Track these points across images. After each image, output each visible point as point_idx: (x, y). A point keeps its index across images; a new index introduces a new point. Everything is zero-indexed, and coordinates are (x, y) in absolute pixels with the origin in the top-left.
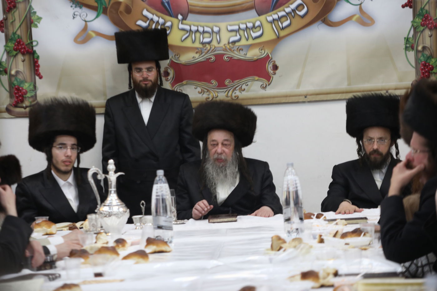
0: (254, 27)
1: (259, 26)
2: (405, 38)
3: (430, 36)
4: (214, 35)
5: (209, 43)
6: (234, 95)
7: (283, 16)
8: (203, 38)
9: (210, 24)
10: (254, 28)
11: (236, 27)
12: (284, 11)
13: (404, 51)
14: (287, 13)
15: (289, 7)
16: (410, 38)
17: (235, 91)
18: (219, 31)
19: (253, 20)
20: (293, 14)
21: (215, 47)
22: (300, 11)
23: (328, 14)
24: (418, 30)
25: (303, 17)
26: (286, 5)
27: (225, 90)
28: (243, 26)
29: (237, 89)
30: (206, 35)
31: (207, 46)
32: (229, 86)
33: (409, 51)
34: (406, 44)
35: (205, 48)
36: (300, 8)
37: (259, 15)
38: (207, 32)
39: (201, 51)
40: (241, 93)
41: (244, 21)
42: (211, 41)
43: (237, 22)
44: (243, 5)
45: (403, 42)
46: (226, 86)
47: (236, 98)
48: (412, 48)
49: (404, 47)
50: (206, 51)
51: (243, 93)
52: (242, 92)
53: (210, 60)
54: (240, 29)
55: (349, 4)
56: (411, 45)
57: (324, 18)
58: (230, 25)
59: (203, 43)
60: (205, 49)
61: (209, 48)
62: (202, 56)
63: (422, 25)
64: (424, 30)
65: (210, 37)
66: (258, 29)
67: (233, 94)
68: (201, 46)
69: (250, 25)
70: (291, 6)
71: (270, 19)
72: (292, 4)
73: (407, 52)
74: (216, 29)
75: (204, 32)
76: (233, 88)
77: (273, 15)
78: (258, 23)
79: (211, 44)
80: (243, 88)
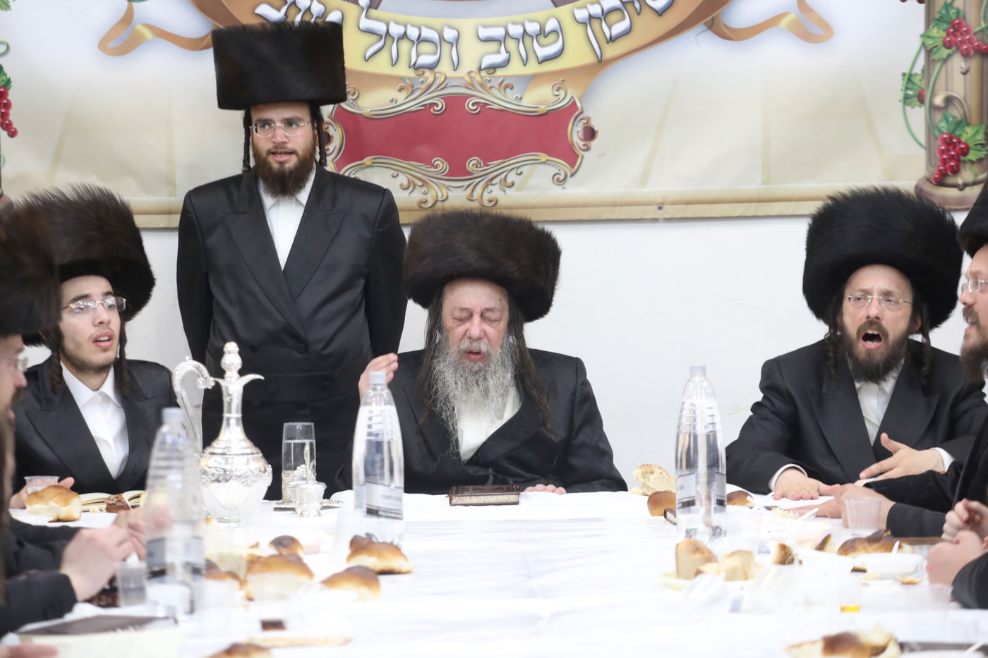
0: (542, 33)
1: (554, 31)
2: (904, 75)
3: (965, 73)
4: (446, 47)
5: (432, 67)
6: (486, 196)
7: (614, 10)
8: (418, 56)
9: (437, 22)
10: (542, 36)
11: (499, 32)
13: (901, 104)
16: (916, 74)
17: (490, 188)
18: (458, 40)
19: (541, 15)
20: (637, 5)
21: (446, 78)
23: (721, 9)
24: (936, 57)
25: (660, 13)
27: (466, 183)
28: (516, 30)
29: (494, 182)
30: (425, 47)
31: (428, 73)
32: (476, 175)
33: (912, 107)
34: (907, 88)
35: (421, 80)
37: (557, 4)
38: (427, 40)
39: (413, 87)
40: (505, 191)
41: (518, 18)
42: (438, 62)
43: (502, 20)
45: (899, 83)
46: (469, 173)
47: (493, 204)
48: (921, 99)
49: (901, 95)
50: (423, 86)
51: (510, 192)
52: (506, 189)
53: (432, 110)
54: (509, 35)
56: (917, 92)
57: (713, 18)
58: (485, 26)
59: (416, 67)
60: (422, 82)
61: (431, 79)
62: (415, 99)
63: (947, 45)
64: (949, 56)
65: (435, 54)
66: (552, 38)
67: (485, 193)
68: (411, 73)
69: (533, 28)
71: (582, 14)
73: (908, 108)
74: (449, 34)
75: (420, 40)
76: (486, 180)
77: (589, 7)
78: (551, 25)
79: (436, 70)
80: (509, 181)
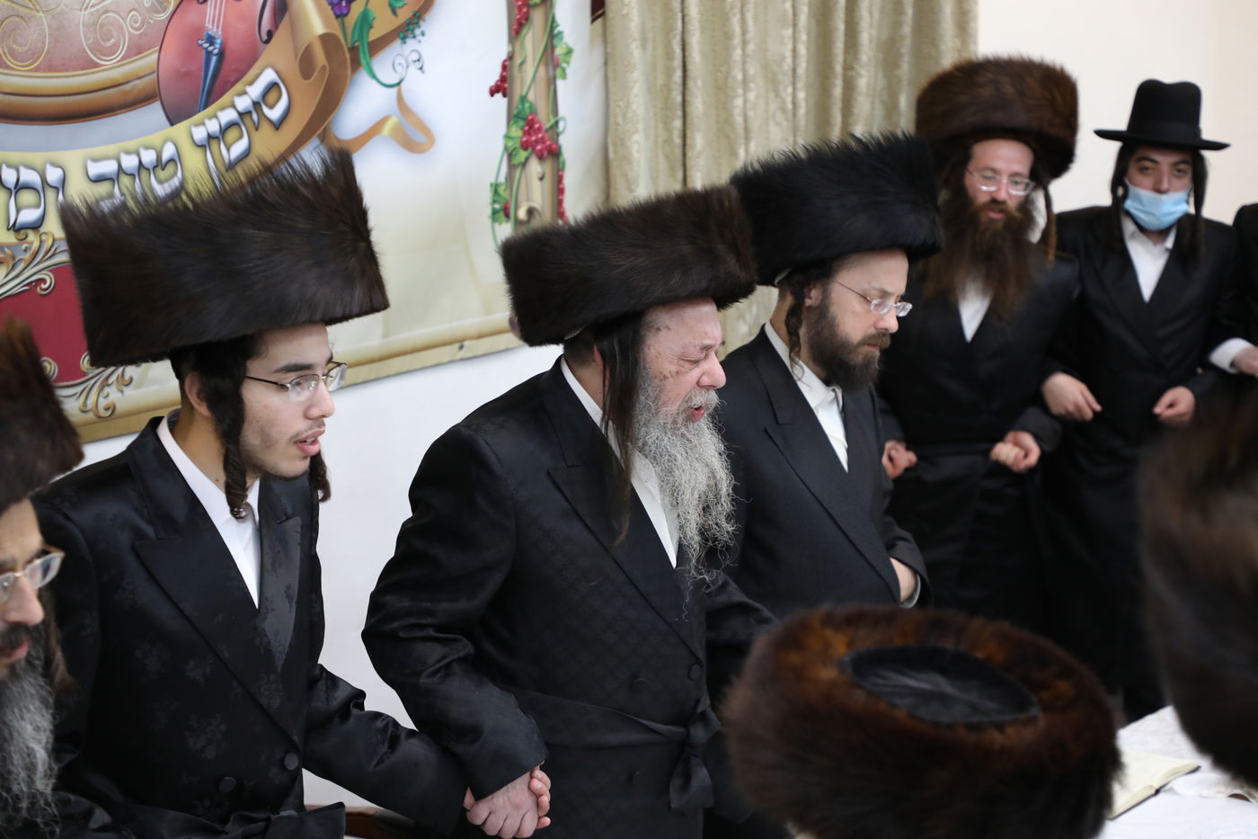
0: (159, 164)
1: (171, 160)
2: (491, 185)
3: (541, 179)
4: (50, 194)
5: (36, 226)
6: (103, 403)
7: (232, 125)
8: (18, 211)
9: (36, 158)
10: (159, 167)
11: (109, 167)
12: (234, 106)
13: (489, 221)
14: (241, 115)
15: (245, 93)
16: (501, 184)
17: (107, 390)
18: (64, 181)
19: (155, 139)
20: (255, 117)
21: (54, 240)
22: (271, 107)
23: (332, 115)
24: (515, 161)
25: (277, 125)
26: (238, 87)
27: (79, 389)
28: (130, 162)
29: (110, 381)
30: (27, 197)
31: (32, 236)
32: (91, 375)
33: (500, 223)
34: (494, 202)
35: (24, 246)
36: (272, 97)
37: (172, 121)
38: (28, 187)
39: (14, 258)
40: (122, 392)
41: (131, 144)
42: (43, 218)
43: (111, 149)
44: (127, 87)
45: (487, 195)
46: (85, 374)
47: (109, 413)
48: (506, 211)
49: (489, 212)
50: (27, 256)
51: (129, 391)
52: (124, 388)
53: (38, 289)
54: (123, 170)
55: (374, 83)
56: (503, 205)
57: (325, 129)
58: (96, 160)
59: (16, 229)
60: (26, 250)
61: (36, 245)
62: (17, 277)
63: (525, 146)
64: (527, 159)
65: (38, 206)
66: (170, 168)
67: (101, 399)
68: (11, 238)
69: (149, 157)
70: (249, 89)
71: (200, 134)
72: (251, 83)
73: (496, 225)
74: (53, 175)
75: (20, 187)
76: (101, 380)
77: (207, 122)
78: (168, 151)
79: (42, 230)
80: (127, 377)
